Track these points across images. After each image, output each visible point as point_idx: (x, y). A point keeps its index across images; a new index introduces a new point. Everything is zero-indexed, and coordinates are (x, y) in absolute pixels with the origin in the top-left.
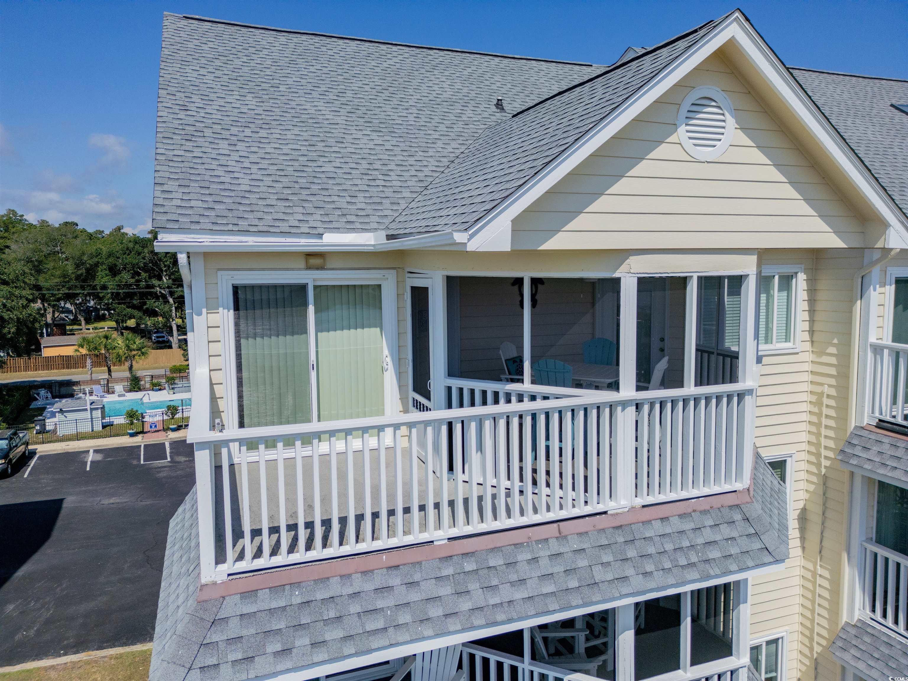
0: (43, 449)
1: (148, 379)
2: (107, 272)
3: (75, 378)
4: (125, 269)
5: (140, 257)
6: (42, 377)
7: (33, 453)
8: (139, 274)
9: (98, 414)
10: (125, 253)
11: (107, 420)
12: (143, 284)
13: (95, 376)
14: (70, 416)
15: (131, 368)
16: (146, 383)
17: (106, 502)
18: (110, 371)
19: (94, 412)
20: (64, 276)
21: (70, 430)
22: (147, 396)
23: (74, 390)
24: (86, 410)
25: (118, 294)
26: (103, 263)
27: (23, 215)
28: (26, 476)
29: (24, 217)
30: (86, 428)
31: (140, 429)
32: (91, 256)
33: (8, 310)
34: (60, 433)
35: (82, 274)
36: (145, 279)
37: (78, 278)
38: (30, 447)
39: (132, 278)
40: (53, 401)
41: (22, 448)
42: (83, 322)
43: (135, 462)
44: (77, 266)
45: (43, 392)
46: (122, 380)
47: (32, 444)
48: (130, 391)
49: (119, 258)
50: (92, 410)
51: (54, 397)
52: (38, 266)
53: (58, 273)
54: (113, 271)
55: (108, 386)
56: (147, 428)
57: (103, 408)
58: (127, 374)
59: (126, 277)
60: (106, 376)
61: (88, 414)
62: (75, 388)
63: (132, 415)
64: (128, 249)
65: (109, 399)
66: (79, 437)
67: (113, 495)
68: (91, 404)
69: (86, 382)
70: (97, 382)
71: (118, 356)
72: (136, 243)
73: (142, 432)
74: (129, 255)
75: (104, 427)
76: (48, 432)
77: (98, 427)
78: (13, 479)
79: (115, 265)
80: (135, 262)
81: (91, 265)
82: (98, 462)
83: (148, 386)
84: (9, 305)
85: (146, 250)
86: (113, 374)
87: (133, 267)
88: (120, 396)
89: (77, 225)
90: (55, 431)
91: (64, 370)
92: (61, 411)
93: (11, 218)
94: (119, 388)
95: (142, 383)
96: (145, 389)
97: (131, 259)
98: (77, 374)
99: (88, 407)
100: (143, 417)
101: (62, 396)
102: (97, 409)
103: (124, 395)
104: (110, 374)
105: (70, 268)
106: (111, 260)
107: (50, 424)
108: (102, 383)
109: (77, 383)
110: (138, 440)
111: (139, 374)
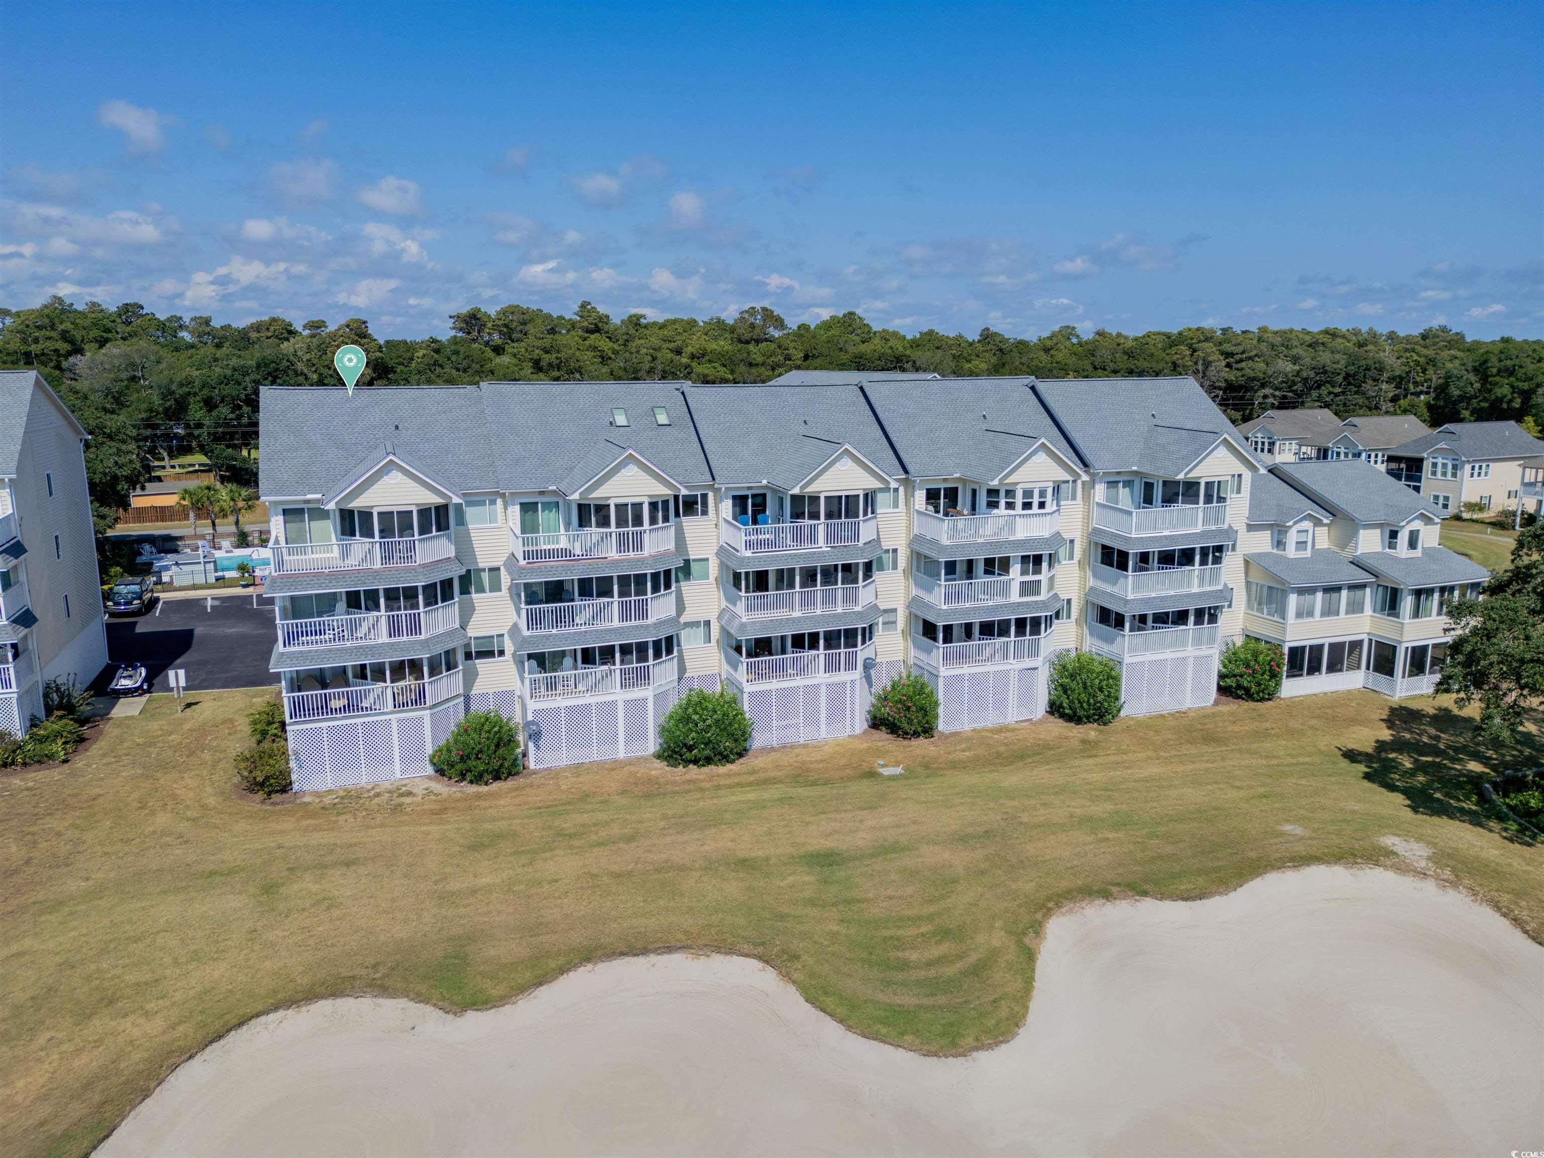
0: (164, 596)
1: (256, 535)
2: (202, 404)
3: (175, 533)
4: (222, 401)
5: (242, 387)
6: (136, 531)
7: (157, 600)
8: (239, 407)
9: (211, 566)
10: (222, 383)
11: (220, 574)
12: (245, 420)
13: (200, 531)
14: (185, 568)
15: (237, 523)
16: (254, 538)
17: (229, 631)
18: (214, 524)
19: (207, 565)
20: (151, 410)
21: (187, 581)
22: (256, 552)
23: (178, 546)
24: (200, 563)
25: (215, 434)
26: (195, 394)
27: (72, 304)
28: (157, 614)
29: (74, 307)
30: (200, 580)
31: (252, 582)
32: (181, 385)
33: (120, 467)
34: (176, 583)
35: (171, 406)
36: (247, 413)
37: (166, 411)
38: (155, 595)
39: (232, 412)
40: (158, 556)
41: (149, 595)
42: (167, 458)
43: (249, 607)
44: (164, 397)
45: (147, 547)
46: (228, 535)
47: (157, 592)
48: (238, 547)
49: (215, 388)
50: (205, 563)
51: (159, 552)
52: (118, 398)
53: (144, 406)
54: (209, 404)
55: (213, 541)
56: (258, 581)
57: (215, 562)
58: (233, 529)
59: (224, 411)
60: (212, 531)
61: (201, 567)
62: (179, 543)
63: (242, 568)
64: (225, 377)
65: (218, 554)
66: (195, 587)
67: (233, 627)
68: (204, 557)
69: (190, 537)
70: (203, 537)
71: (222, 510)
72: (236, 370)
73: (254, 585)
74: (227, 384)
75: (217, 579)
76: (165, 583)
77: (212, 580)
78: (148, 616)
79: (211, 398)
80: (234, 393)
81: (181, 396)
82: (217, 606)
83: (256, 542)
84: (120, 463)
85: (247, 379)
86: (218, 528)
87: (233, 400)
88: (227, 552)
89: (142, 308)
90: (171, 583)
91: (159, 523)
92: (177, 564)
93: (56, 308)
94: (226, 544)
95: (250, 538)
96: (253, 546)
97: (228, 390)
98: (176, 528)
99: (202, 560)
100: (254, 571)
101: (168, 552)
102: (210, 562)
103: (231, 552)
104: (214, 529)
105: (156, 400)
106: (206, 392)
107: (165, 578)
108: (208, 538)
109: (181, 538)
110: (251, 590)
111: (247, 528)
